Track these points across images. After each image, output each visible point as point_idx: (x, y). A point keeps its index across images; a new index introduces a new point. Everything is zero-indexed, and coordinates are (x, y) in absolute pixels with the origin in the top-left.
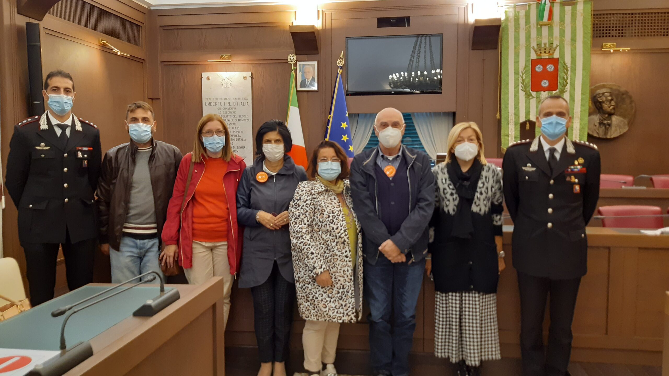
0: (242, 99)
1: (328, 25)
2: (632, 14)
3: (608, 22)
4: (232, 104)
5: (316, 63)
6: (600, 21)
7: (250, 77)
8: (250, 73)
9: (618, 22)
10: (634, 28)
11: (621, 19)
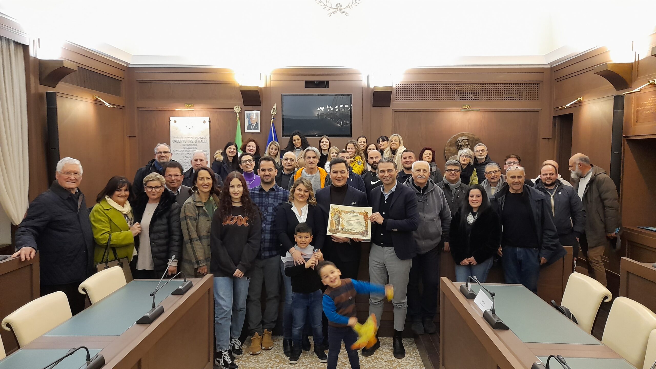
0: (202, 138)
1: (268, 84)
2: (483, 84)
3: (466, 90)
4: (194, 141)
5: (259, 112)
6: (461, 88)
7: (208, 121)
8: (208, 118)
9: (473, 90)
10: (484, 94)
11: (476, 88)
